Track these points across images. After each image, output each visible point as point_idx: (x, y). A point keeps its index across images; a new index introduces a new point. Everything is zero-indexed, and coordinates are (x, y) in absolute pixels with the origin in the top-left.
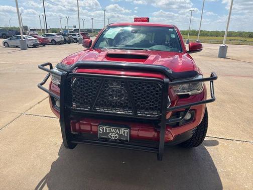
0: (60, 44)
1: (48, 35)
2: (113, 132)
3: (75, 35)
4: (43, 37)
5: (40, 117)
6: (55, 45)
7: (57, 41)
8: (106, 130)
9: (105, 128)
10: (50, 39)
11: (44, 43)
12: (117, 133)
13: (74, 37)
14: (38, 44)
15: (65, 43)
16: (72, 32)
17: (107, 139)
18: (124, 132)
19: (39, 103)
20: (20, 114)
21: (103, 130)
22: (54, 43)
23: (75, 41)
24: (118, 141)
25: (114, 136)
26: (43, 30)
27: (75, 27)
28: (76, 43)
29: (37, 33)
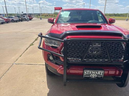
0: (17, 22)
1: (9, 17)
2: (94, 73)
3: (25, 17)
4: (6, 18)
5: (25, 65)
6: (14, 22)
7: (15, 20)
8: (89, 72)
9: (88, 71)
10: (11, 19)
11: (7, 22)
12: (96, 74)
13: (24, 18)
14: (5, 22)
15: (20, 21)
16: (22, 15)
17: (89, 78)
18: (100, 73)
19: (20, 56)
20: (12, 64)
21: (87, 73)
22: (13, 21)
23: (25, 20)
24: (96, 78)
25: (94, 76)
26: (5, 14)
27: (22, 12)
28: (26, 21)
29: (2, 16)
